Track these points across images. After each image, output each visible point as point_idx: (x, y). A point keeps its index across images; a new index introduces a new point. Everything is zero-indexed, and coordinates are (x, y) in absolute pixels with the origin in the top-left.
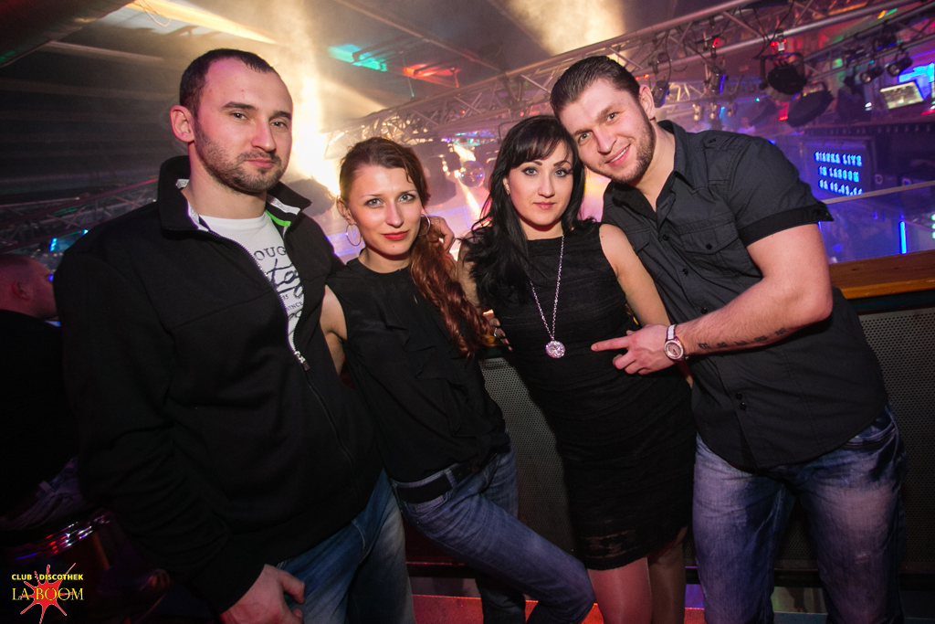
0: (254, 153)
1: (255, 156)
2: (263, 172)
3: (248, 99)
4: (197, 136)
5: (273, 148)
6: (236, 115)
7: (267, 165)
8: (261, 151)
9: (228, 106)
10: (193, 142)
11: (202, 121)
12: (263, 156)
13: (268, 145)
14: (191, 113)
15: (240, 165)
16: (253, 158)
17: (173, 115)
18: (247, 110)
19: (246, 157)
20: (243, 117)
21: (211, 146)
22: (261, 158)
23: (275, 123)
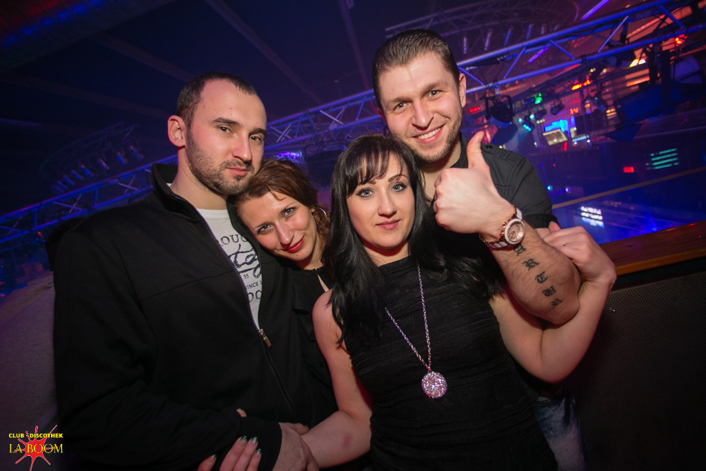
0: (234, 162)
1: (234, 165)
2: (238, 178)
3: (234, 116)
4: (188, 143)
5: (250, 159)
6: (222, 128)
7: (242, 173)
8: (239, 160)
9: (217, 121)
10: (184, 147)
11: (194, 130)
12: (240, 165)
13: (246, 156)
14: (185, 123)
15: (222, 172)
16: (233, 167)
17: (170, 123)
18: (232, 125)
19: (227, 165)
20: (228, 131)
21: (199, 153)
22: (239, 167)
23: (252, 138)
